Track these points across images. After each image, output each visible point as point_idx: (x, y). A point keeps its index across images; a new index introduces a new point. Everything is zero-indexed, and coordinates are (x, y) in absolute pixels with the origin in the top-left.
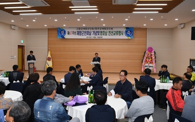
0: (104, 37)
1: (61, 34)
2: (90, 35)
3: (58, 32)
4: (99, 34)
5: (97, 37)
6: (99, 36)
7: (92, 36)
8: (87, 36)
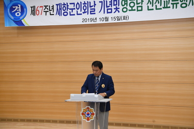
0: (134, 16)
1: (13, 14)
2: (93, 12)
3: (5, 7)
4: (117, 9)
5: (112, 17)
6: (117, 14)
7: (99, 16)
8: (85, 16)
